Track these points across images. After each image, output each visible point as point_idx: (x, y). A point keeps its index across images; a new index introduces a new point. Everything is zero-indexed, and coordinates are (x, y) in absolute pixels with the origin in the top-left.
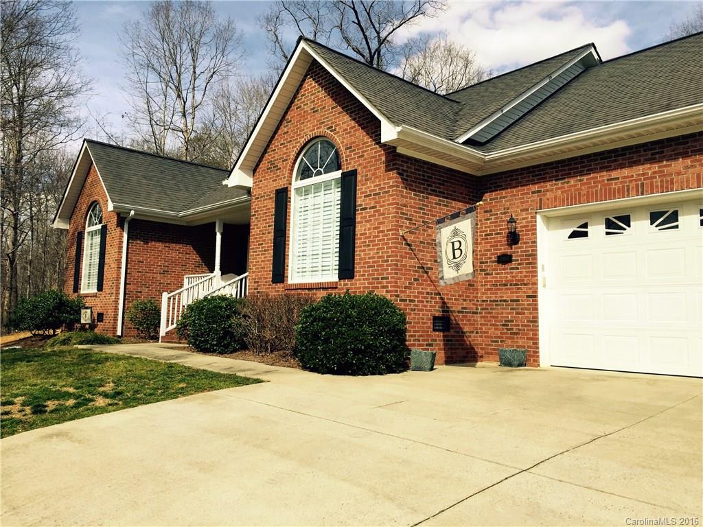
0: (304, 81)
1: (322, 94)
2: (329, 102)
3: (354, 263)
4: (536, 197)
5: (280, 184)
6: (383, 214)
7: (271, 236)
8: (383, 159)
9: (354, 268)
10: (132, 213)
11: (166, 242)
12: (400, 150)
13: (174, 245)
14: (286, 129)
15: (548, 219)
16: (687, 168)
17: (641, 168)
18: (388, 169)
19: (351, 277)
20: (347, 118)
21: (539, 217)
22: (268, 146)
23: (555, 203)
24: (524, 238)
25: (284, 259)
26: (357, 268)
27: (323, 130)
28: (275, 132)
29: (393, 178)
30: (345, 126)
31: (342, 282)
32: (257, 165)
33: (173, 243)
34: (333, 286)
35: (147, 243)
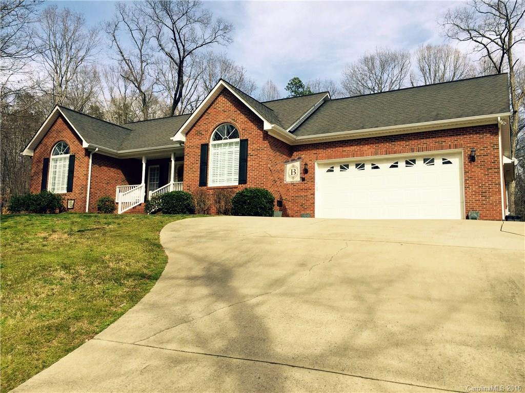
0: (218, 97)
1: (229, 104)
2: (233, 108)
3: (246, 177)
4: (315, 155)
5: (203, 142)
6: (261, 158)
7: (199, 165)
8: (262, 136)
9: (246, 179)
10: (97, 149)
11: (109, 167)
12: (269, 133)
13: (112, 169)
14: (207, 117)
15: (319, 164)
16: (368, 149)
17: (353, 147)
18: (264, 139)
19: (245, 183)
20: (243, 116)
21: (316, 164)
22: (196, 123)
23: (322, 158)
24: (310, 171)
25: (207, 175)
26: (248, 179)
27: (229, 120)
28: (200, 118)
29: (266, 144)
30: (242, 120)
31: (240, 185)
32: (189, 132)
33: (112, 167)
34: (236, 187)
35: (100, 167)
